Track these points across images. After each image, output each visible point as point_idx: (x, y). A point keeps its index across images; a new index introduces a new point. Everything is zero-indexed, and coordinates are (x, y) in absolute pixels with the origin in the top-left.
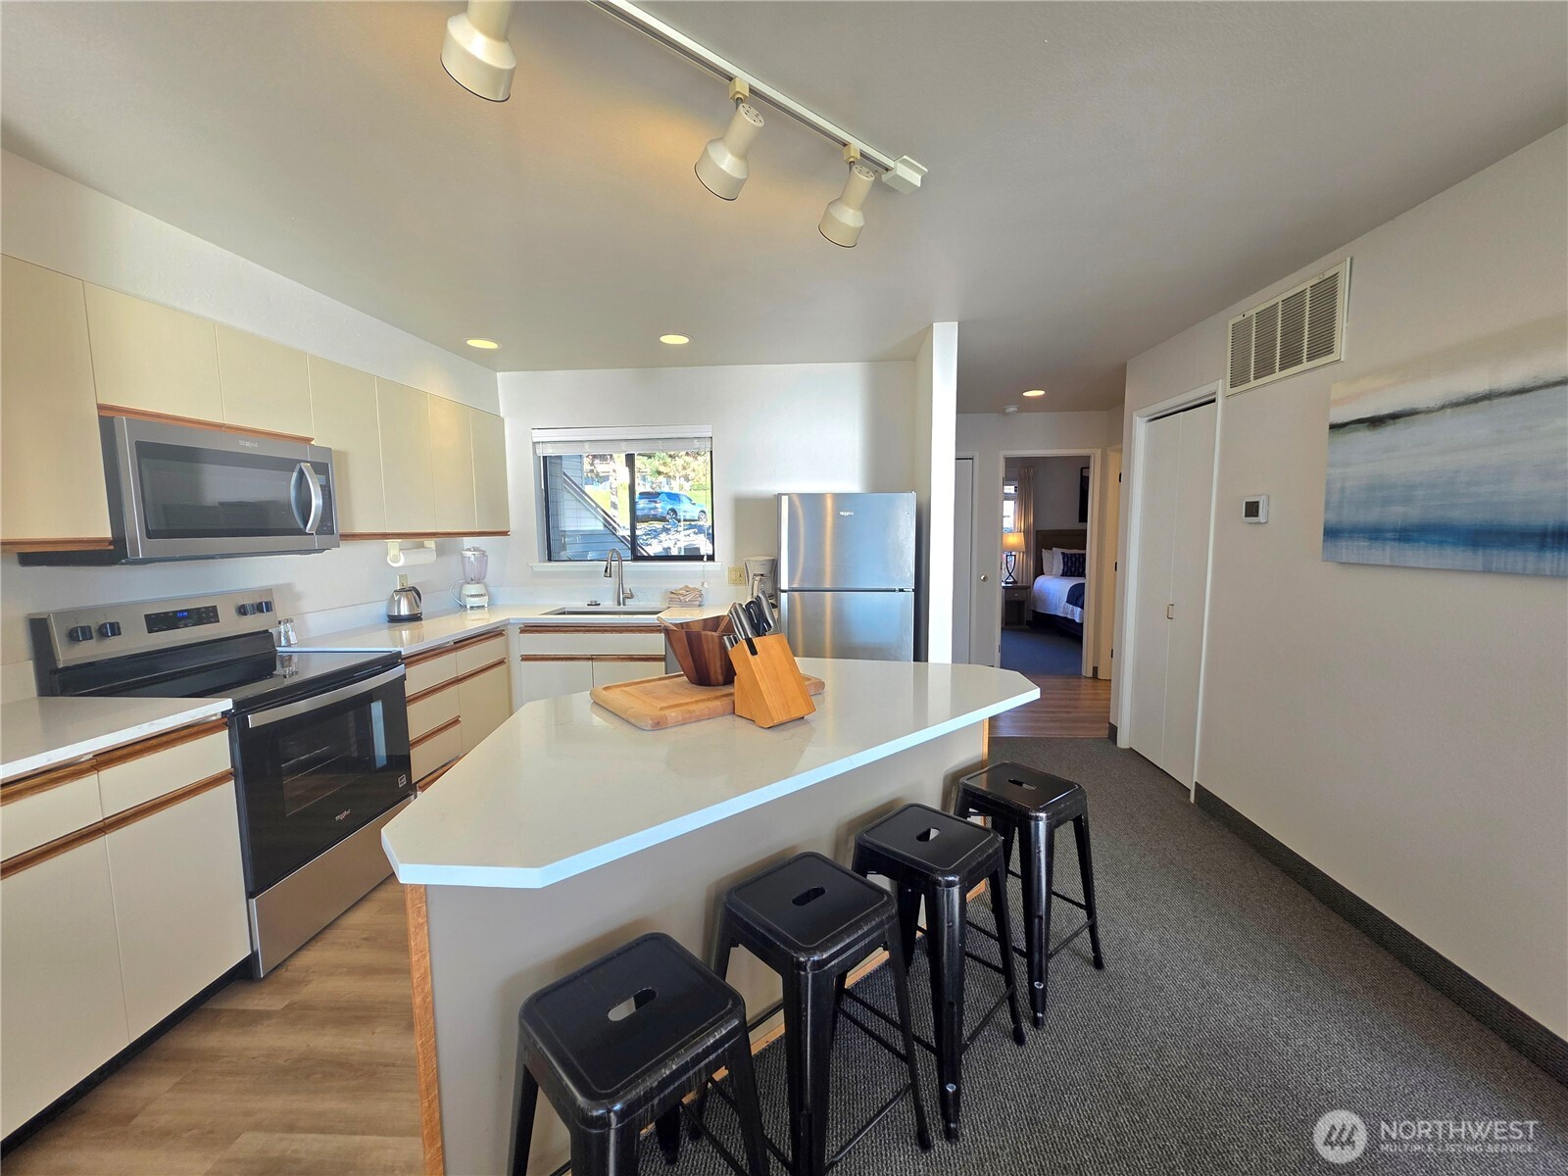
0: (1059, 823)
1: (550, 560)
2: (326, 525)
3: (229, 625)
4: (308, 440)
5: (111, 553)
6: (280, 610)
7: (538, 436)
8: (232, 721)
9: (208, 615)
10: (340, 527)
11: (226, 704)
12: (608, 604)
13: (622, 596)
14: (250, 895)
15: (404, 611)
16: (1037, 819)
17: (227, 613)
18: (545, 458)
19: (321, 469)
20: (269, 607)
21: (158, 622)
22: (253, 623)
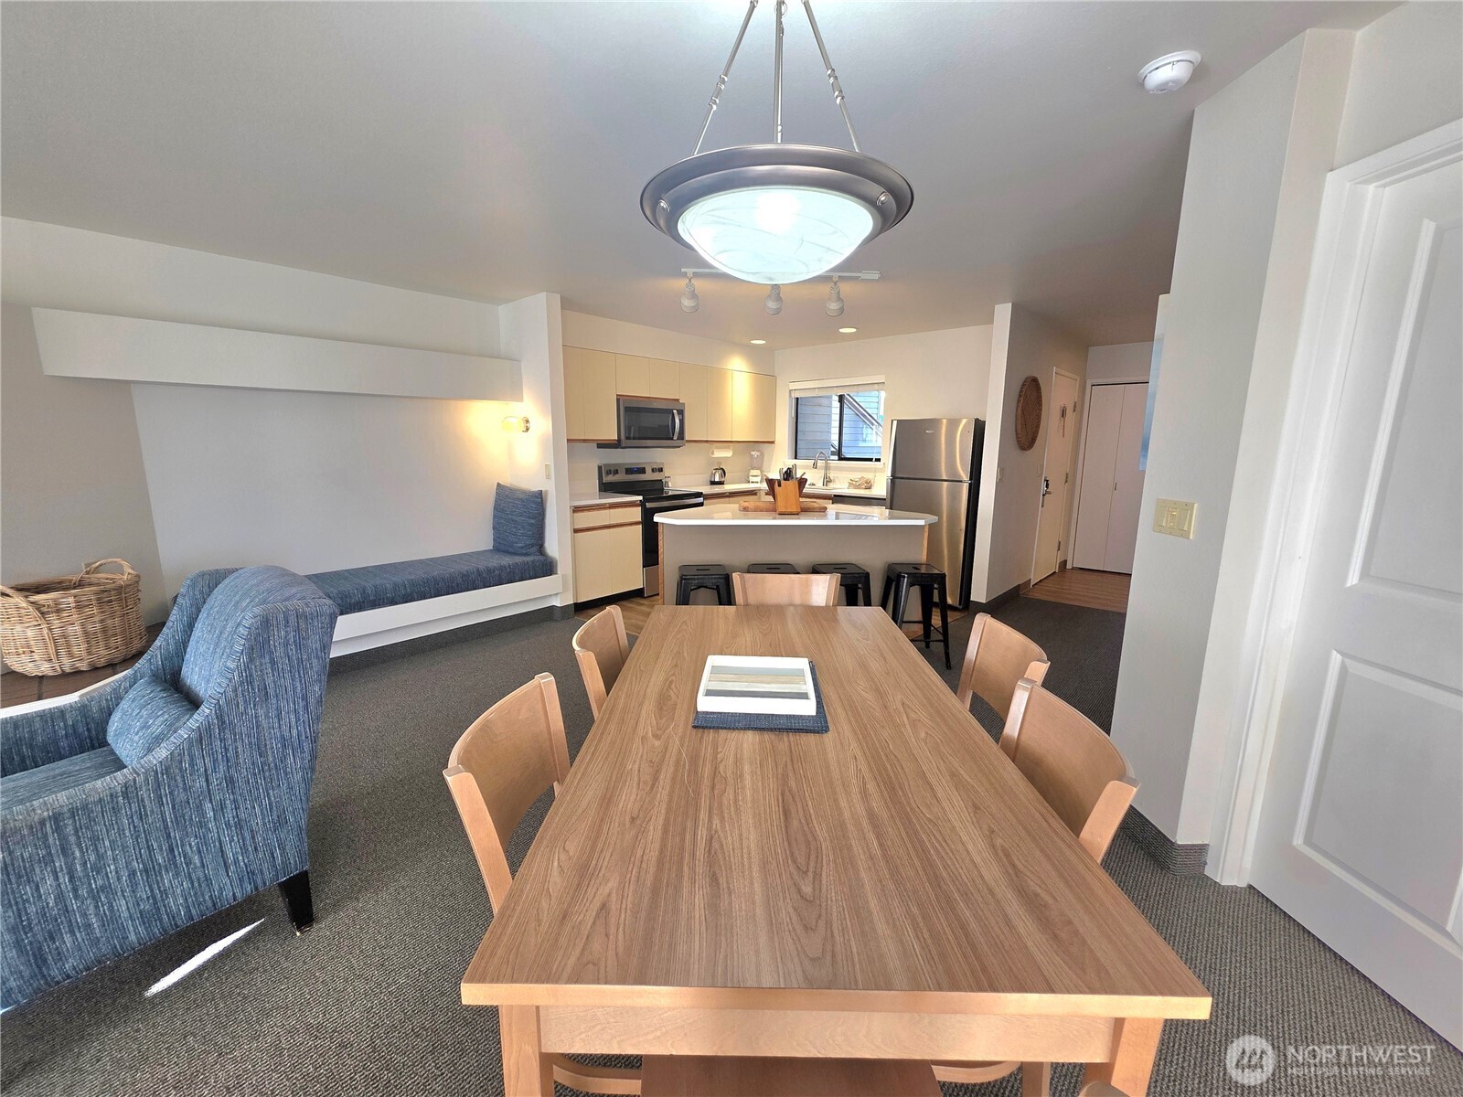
0: (913, 585)
1: (796, 458)
2: (681, 436)
3: (649, 476)
4: (678, 400)
5: (616, 445)
6: (667, 472)
7: (793, 386)
8: (642, 504)
9: (642, 471)
10: (687, 437)
11: (641, 498)
12: (819, 484)
13: (827, 481)
14: (644, 567)
15: (717, 479)
16: (904, 577)
17: (648, 470)
18: (797, 399)
19: (681, 412)
20: (661, 470)
21: (629, 471)
22: (656, 476)
